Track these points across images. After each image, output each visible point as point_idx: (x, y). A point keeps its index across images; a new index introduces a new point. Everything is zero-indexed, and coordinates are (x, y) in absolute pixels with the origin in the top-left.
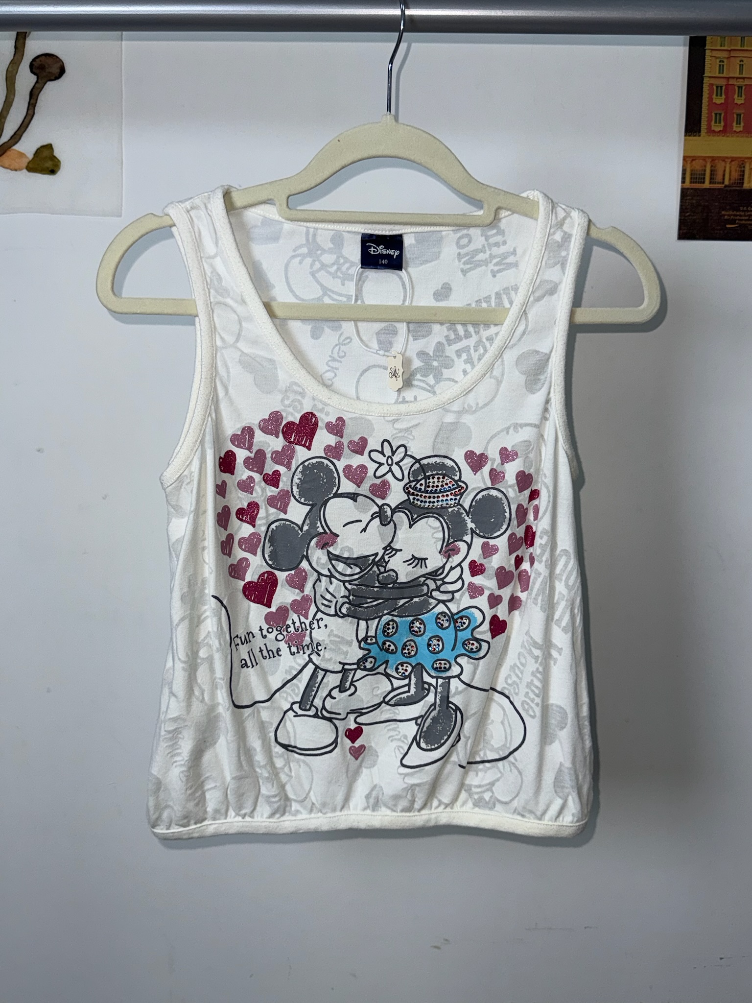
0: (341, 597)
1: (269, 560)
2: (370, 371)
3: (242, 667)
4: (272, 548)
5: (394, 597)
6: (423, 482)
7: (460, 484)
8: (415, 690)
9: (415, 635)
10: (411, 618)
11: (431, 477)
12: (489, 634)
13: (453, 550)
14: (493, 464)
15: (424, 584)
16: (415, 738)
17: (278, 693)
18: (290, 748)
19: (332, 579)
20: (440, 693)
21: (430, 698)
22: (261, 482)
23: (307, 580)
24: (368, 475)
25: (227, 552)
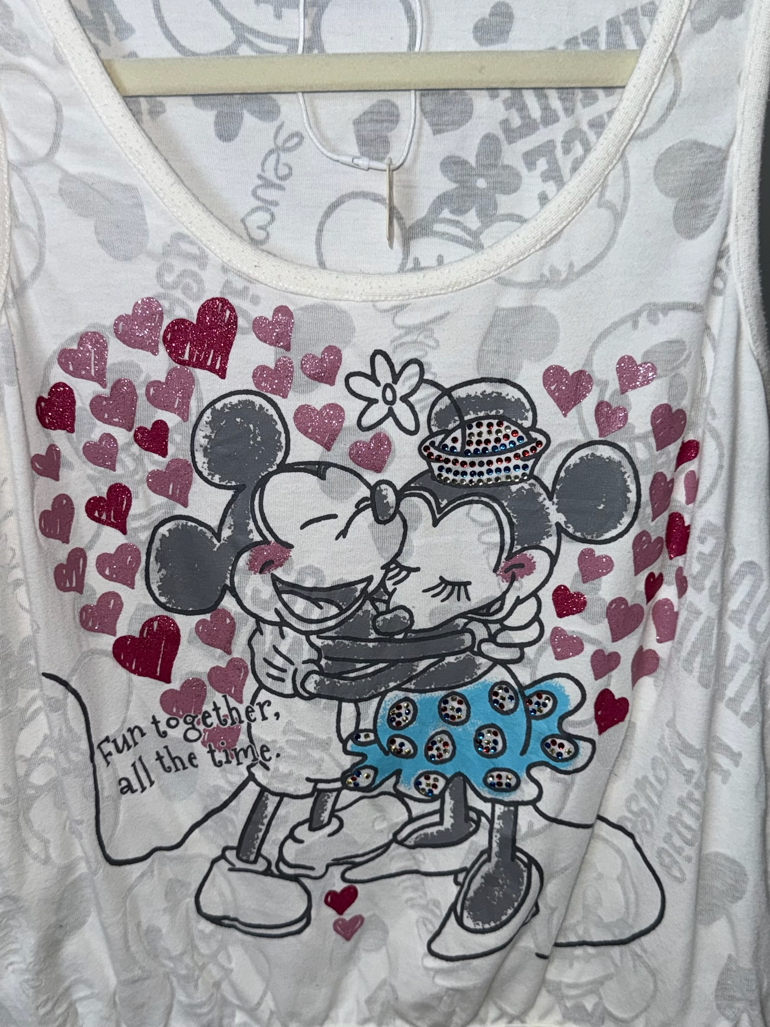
0: (304, 662)
1: (160, 595)
2: (343, 206)
3: (123, 792)
4: (163, 571)
5: (409, 657)
6: (458, 434)
7: (534, 435)
8: (452, 821)
9: (449, 723)
10: (442, 693)
11: (474, 424)
12: (594, 726)
13: (521, 566)
14: (602, 392)
15: (465, 630)
16: (453, 908)
17: (197, 831)
18: (226, 922)
19: (285, 629)
20: (498, 831)
21: (481, 839)
22: (129, 444)
23: (236, 632)
24: (346, 424)
25: (74, 585)
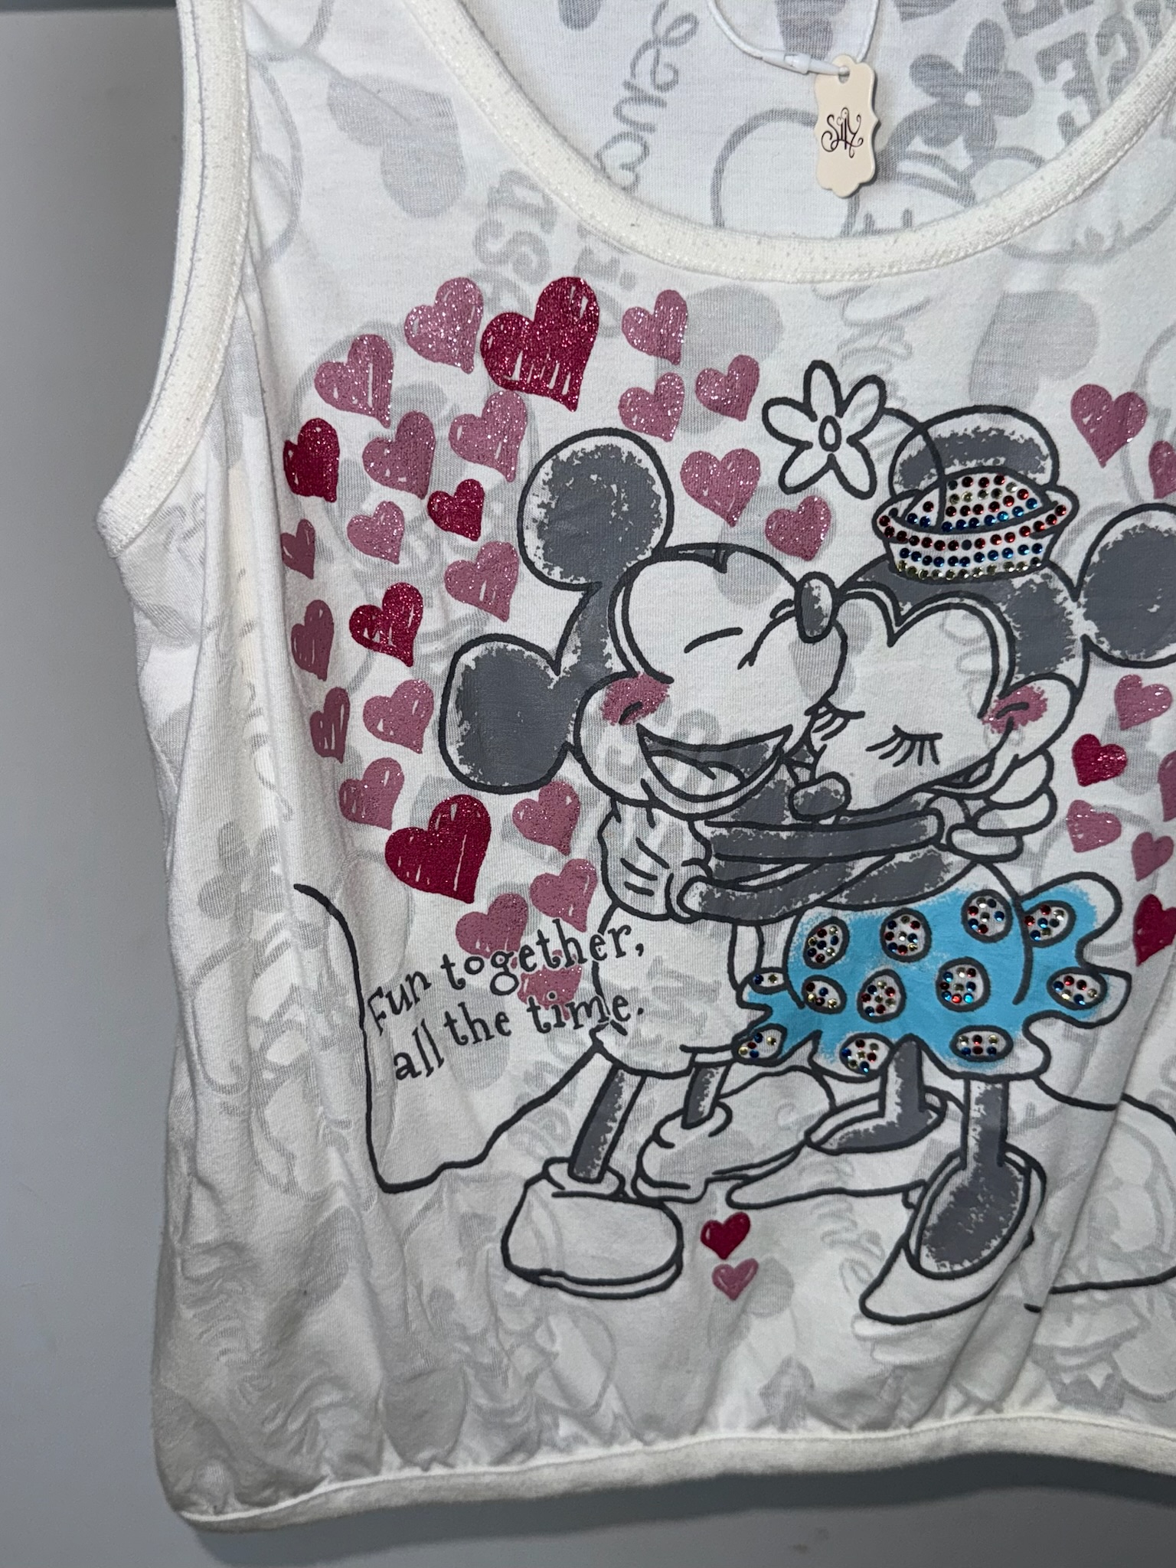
0: (685, 864)
1: (462, 762)
2: (755, 133)
3: (400, 1077)
4: (466, 725)
5: (839, 854)
6: (933, 497)
7: (1054, 496)
8: (899, 1110)
9: (897, 958)
10: (887, 911)
11: (960, 481)
12: (1131, 952)
13: (1025, 706)
14: (1161, 426)
15: (928, 810)
16: (903, 1244)
17: (504, 1136)
18: (546, 1279)
19: (656, 811)
20: (978, 1121)
21: (948, 1135)
22: (422, 520)
23: (580, 818)
24: (763, 481)
25: (333, 747)
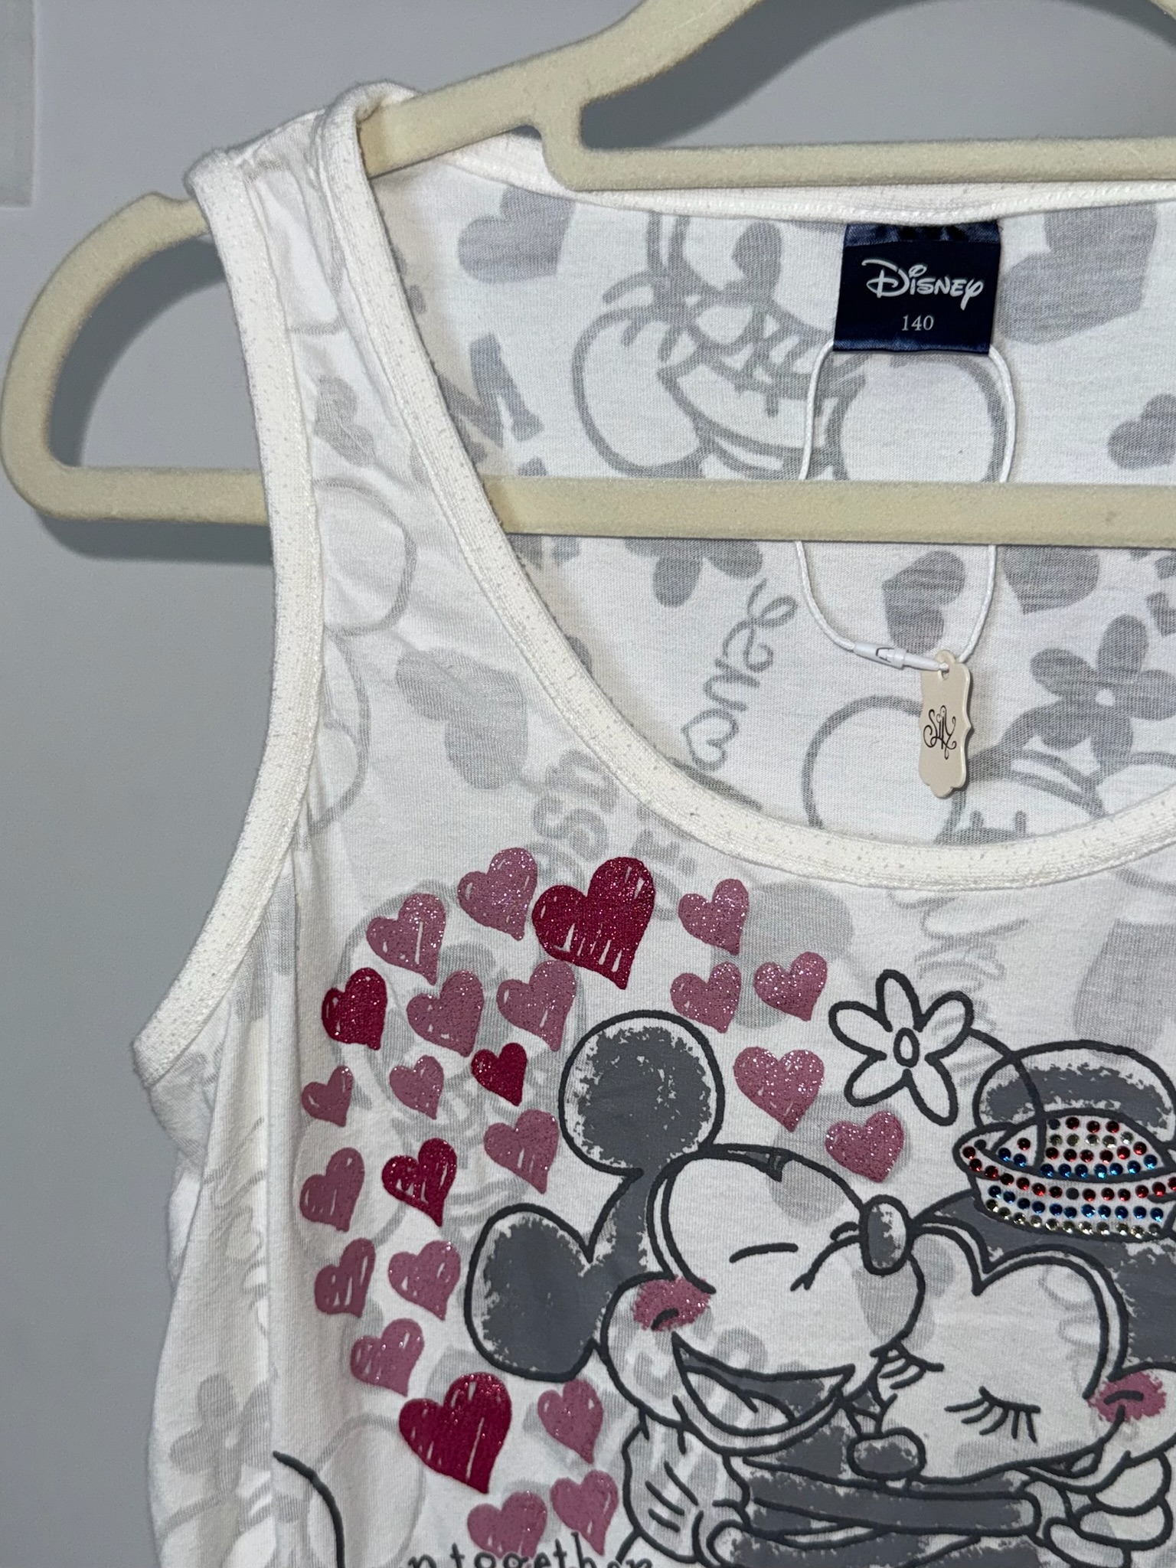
0: (716, 1504)
1: (486, 1337)
2: (855, 718)
4: (495, 1297)
6: (1031, 1133)
11: (1063, 1121)
13: (1138, 1396)
15: (1022, 1494)
19: (688, 1436)
22: (461, 1078)
25: (348, 1301)
